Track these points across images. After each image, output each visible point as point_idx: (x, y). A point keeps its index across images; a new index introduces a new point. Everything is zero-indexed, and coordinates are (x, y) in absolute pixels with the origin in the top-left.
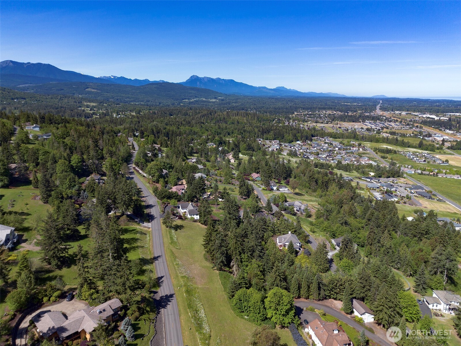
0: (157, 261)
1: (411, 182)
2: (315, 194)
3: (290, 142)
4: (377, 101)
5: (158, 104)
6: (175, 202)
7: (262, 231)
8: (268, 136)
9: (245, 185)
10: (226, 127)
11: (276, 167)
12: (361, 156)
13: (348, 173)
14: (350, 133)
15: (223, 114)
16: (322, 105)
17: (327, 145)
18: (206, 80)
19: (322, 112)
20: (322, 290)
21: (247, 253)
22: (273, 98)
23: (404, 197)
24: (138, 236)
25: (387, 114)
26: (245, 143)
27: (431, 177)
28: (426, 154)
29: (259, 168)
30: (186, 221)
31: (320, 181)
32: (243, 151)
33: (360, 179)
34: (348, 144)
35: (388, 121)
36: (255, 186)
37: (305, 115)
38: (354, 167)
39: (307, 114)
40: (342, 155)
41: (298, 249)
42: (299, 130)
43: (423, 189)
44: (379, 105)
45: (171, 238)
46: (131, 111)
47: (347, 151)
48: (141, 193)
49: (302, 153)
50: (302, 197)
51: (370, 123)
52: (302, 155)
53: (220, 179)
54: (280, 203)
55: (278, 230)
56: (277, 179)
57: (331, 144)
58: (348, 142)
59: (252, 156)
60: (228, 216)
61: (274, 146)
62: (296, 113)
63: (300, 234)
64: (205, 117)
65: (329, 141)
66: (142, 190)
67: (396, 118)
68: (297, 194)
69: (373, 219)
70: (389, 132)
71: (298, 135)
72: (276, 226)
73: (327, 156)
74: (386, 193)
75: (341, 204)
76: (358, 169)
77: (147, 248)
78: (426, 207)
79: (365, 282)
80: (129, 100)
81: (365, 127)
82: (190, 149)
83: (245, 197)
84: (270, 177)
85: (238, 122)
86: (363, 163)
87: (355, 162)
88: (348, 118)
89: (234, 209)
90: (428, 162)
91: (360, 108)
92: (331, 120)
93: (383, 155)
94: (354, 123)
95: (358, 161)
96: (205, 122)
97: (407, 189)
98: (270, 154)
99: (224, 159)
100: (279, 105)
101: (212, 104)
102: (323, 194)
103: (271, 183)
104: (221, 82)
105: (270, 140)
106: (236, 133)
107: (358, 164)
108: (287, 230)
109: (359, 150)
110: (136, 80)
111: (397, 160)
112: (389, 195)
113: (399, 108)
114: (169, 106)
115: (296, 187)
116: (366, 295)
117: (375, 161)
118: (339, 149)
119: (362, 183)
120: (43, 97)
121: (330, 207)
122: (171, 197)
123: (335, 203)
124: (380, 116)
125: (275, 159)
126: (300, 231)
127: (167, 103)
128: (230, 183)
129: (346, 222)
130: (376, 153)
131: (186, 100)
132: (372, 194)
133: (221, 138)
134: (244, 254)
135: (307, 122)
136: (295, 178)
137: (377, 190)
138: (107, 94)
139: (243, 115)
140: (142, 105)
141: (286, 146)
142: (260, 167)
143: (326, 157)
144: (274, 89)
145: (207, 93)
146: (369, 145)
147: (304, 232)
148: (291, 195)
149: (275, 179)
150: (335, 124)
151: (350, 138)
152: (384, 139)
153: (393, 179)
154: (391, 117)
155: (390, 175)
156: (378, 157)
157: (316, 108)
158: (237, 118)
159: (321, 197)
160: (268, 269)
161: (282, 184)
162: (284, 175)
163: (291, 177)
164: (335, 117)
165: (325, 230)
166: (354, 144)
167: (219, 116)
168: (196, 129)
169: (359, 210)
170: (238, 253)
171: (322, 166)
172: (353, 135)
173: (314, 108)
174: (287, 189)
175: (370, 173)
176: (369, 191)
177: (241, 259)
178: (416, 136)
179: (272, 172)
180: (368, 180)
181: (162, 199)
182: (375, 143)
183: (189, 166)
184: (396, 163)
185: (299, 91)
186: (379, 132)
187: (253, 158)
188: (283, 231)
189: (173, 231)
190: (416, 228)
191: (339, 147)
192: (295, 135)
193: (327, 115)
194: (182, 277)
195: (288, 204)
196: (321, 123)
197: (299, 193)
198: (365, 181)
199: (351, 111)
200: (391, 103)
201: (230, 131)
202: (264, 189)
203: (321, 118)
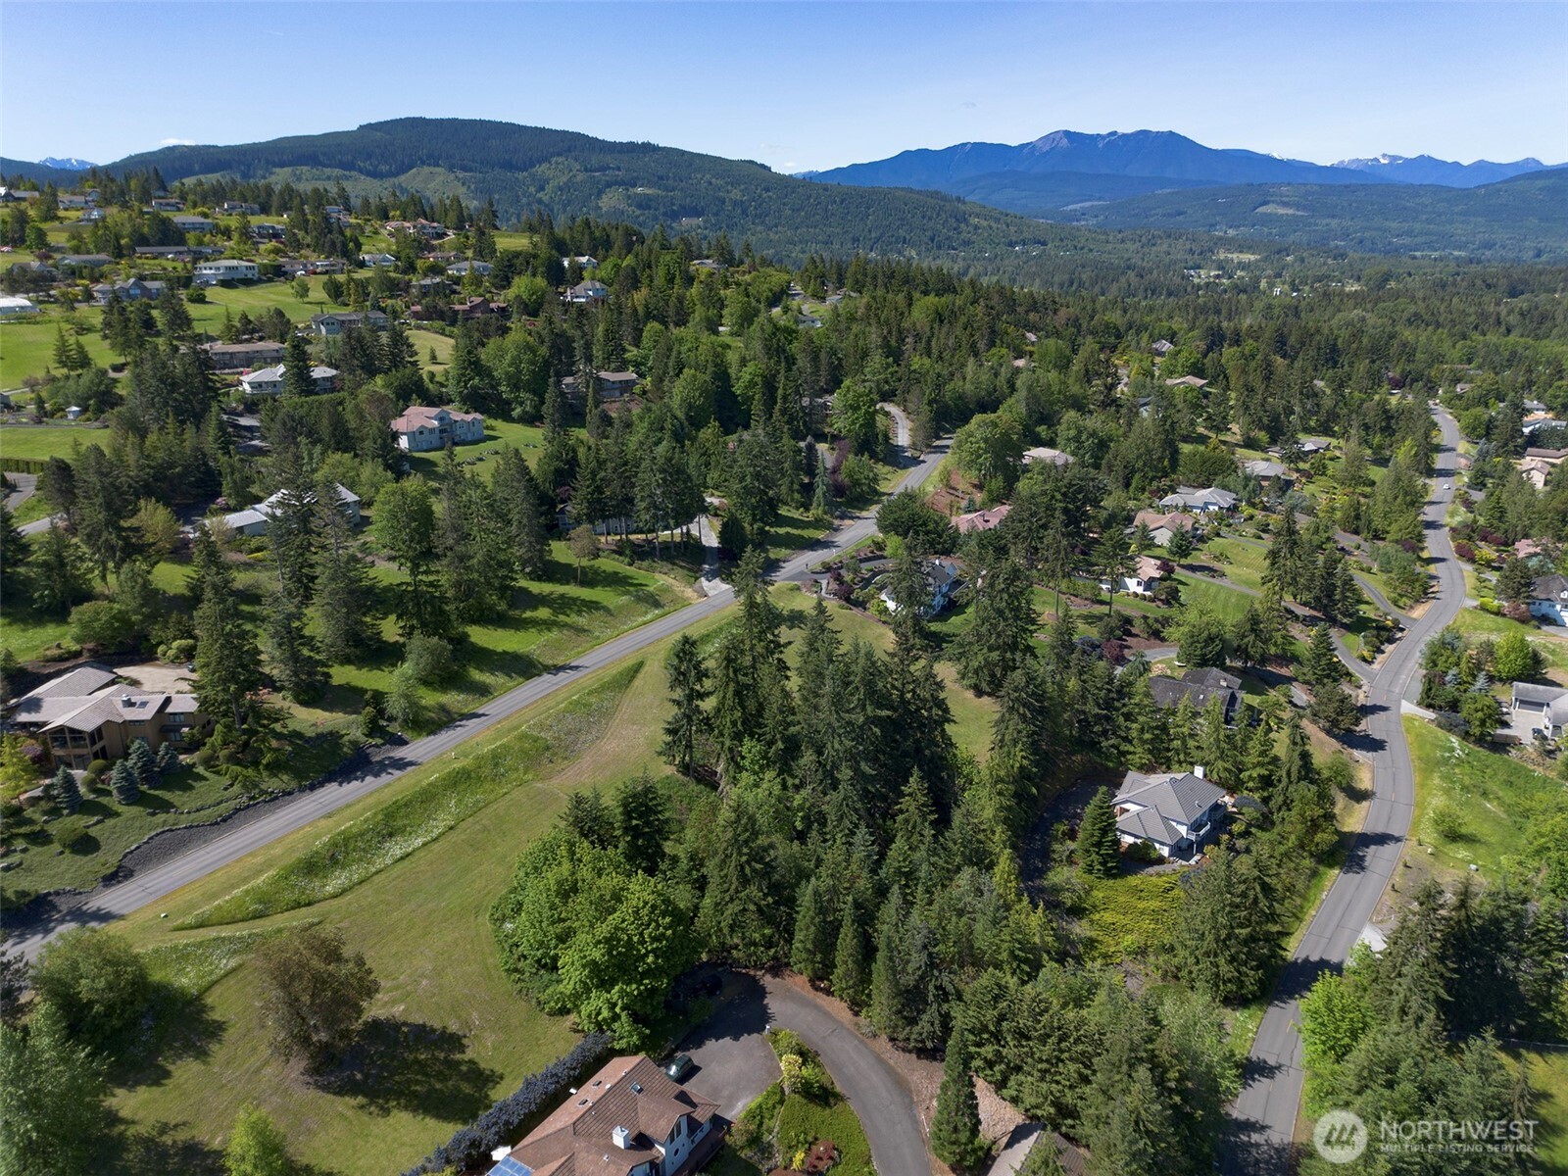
0: (548, 676)
24: (618, 601)
30: (851, 611)
36: (1461, 587)
48: (868, 506)
77: (597, 638)
103: (1553, 587)
138: (1329, 221)
194: (523, 737)
195: (1516, 690)
202: (1483, 607)
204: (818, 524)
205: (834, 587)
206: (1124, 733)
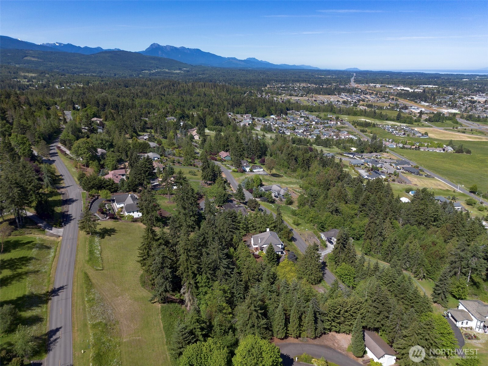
0: (56, 297)
1: (395, 157)
2: (295, 175)
3: (263, 117)
4: (351, 74)
5: (113, 75)
6: (107, 193)
7: (230, 231)
8: (239, 110)
9: (209, 167)
10: (191, 99)
11: (249, 144)
12: (340, 131)
13: (328, 149)
14: (326, 106)
15: (188, 85)
16: (295, 78)
17: (303, 119)
18: (168, 49)
19: (296, 84)
20: (319, 321)
21: (206, 273)
22: (243, 70)
23: (392, 174)
24: (34, 253)
25: (362, 87)
26: (212, 117)
27: (412, 151)
28: (404, 127)
29: (228, 146)
30: (120, 222)
31: (300, 159)
32: (209, 126)
33: (341, 155)
34: (325, 118)
35: (364, 93)
36: (223, 167)
37: (278, 88)
38: (335, 142)
39: (281, 87)
40: (320, 129)
41: (280, 253)
42: (272, 103)
43: (409, 164)
44: (353, 78)
45: (91, 252)
46: (78, 83)
47: (325, 125)
48: (62, 182)
49: (277, 128)
50: (281, 179)
51: (346, 96)
52: (277, 130)
53: (179, 160)
54: (255, 187)
55: (253, 226)
56: (250, 158)
57: (308, 118)
58: (325, 115)
59: (220, 131)
60: (183, 211)
61: (246, 120)
62: (268, 86)
63: (281, 230)
64: (167, 89)
65: (305, 115)
66: (63, 178)
67: (371, 90)
68: (274, 175)
70: (365, 105)
71: (273, 108)
72: (249, 222)
73: (304, 131)
74: (372, 170)
75: (327, 186)
76: (338, 143)
77: (46, 272)
78: (416, 185)
79: (381, 306)
80: (77, 70)
81: (341, 100)
82: (143, 123)
83: (210, 182)
84: (241, 155)
85: (205, 95)
86: (343, 137)
87: (335, 137)
88: (323, 90)
89: (190, 201)
90: (408, 135)
91: (335, 80)
92: (305, 93)
93: (362, 128)
94: (329, 96)
95: (337, 136)
96: (166, 93)
97: (392, 164)
98: (241, 129)
99: (186, 135)
100: (250, 77)
101: (176, 75)
102: (305, 174)
103: (242, 163)
104: (186, 51)
105: (242, 114)
106: (203, 106)
107: (338, 138)
108: (265, 226)
109: (337, 123)
110: (86, 48)
112: (376, 173)
113: (373, 81)
114: (125, 77)
115: (273, 167)
116: (383, 325)
117: (355, 135)
118: (317, 123)
119: (345, 160)
121: (315, 189)
122: (103, 187)
123: (320, 185)
124: (356, 88)
125: (247, 135)
126: (281, 227)
127: (124, 75)
128: (191, 165)
129: (337, 210)
130: (355, 127)
131: (146, 72)
132: (357, 172)
133: (183, 111)
134: (202, 274)
135: (280, 95)
136: (271, 156)
137: (362, 167)
138: (50, 63)
139: (210, 86)
140: (93, 76)
141: (259, 121)
142: (229, 144)
143: (303, 132)
144: (244, 60)
145: (171, 63)
146: (346, 118)
147: (286, 227)
148: (267, 177)
149: (247, 158)
150: (311, 97)
151: (327, 112)
152: (361, 112)
153: (377, 154)
154: (366, 90)
155: (372, 150)
156: (357, 130)
157: (290, 80)
158: (204, 90)
159: (302, 177)
160: (239, 293)
161: (256, 163)
162: (258, 153)
163: (266, 155)
164: (310, 90)
165: (311, 221)
166: (331, 117)
167: (183, 87)
168: (154, 102)
169: (350, 193)
170: (191, 275)
171: (300, 141)
172: (330, 108)
173: (287, 80)
174: (262, 170)
175: (352, 148)
176: (354, 169)
177: (196, 283)
178: (392, 109)
179: (244, 150)
180: (350, 156)
181: (89, 189)
182: (353, 117)
183: (137, 144)
185: (271, 62)
186: (355, 105)
187: (222, 134)
188: (259, 228)
189: (97, 239)
190: (422, 213)
191: (316, 121)
192: (268, 109)
193: (301, 88)
194: (94, 326)
195: (264, 188)
196: (296, 96)
197: (276, 174)
198: (347, 157)
199: (326, 84)
200: (365, 76)
201: (195, 104)
202: (234, 171)
203: (295, 90)
204: (52, 194)
205: (102, 215)
206: (238, 228)
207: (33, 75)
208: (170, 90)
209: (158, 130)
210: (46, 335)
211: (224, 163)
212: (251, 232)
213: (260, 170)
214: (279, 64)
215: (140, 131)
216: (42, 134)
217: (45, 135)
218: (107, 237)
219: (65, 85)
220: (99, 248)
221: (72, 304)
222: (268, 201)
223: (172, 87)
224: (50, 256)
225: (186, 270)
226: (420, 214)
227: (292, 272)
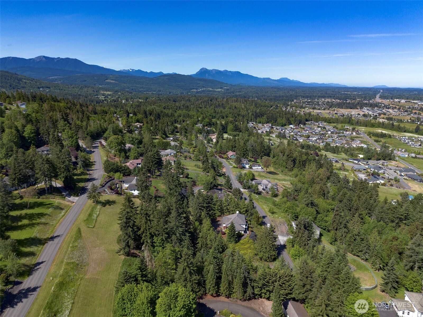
0: (51, 242)
1: (403, 165)
2: (290, 174)
3: (282, 126)
4: (377, 91)
5: (168, 93)
6: (120, 175)
8: (261, 120)
10: (222, 111)
12: (353, 140)
13: (335, 155)
14: (345, 118)
15: (222, 100)
16: (322, 94)
17: (320, 129)
18: (214, 72)
19: (321, 100)
20: (249, 286)
22: (276, 88)
23: (392, 180)
24: (49, 211)
25: (386, 102)
26: (232, 124)
28: (422, 139)
29: (235, 147)
30: (122, 197)
31: (298, 161)
32: (229, 132)
33: (347, 160)
34: (341, 129)
35: (386, 108)
36: (226, 164)
37: (304, 102)
38: (344, 150)
39: (306, 102)
40: (333, 138)
41: (243, 232)
42: (293, 115)
43: (414, 171)
44: (379, 94)
45: (90, 215)
46: (140, 98)
47: (340, 135)
48: (93, 166)
49: (293, 135)
50: (276, 176)
51: (368, 110)
52: (291, 137)
53: (191, 156)
55: (227, 209)
56: (254, 158)
57: (324, 128)
58: (342, 126)
61: (265, 128)
62: (295, 101)
63: (252, 214)
64: (205, 103)
65: (323, 125)
66: (95, 163)
67: (395, 105)
68: (271, 173)
69: (345, 201)
70: (385, 118)
71: (292, 119)
72: (224, 205)
73: (318, 138)
74: (373, 175)
76: (346, 151)
77: (53, 225)
78: (414, 190)
79: (305, 279)
80: (142, 89)
81: (362, 113)
82: (174, 128)
85: (236, 107)
86: (355, 146)
87: (346, 145)
88: (345, 105)
91: (359, 96)
92: (328, 107)
93: (377, 139)
94: (351, 110)
95: (349, 144)
97: (397, 171)
100: (281, 93)
101: (217, 93)
102: (299, 173)
103: (244, 161)
104: (228, 74)
105: (263, 123)
107: (348, 146)
108: (235, 210)
109: (352, 133)
110: (151, 73)
111: (391, 144)
112: (375, 177)
113: (399, 97)
114: (177, 95)
115: (269, 165)
116: (306, 297)
117: (367, 144)
118: (332, 133)
119: (348, 165)
120: (66, 86)
121: (299, 186)
122: (119, 171)
124: (379, 103)
125: (258, 139)
126: (252, 212)
127: (176, 93)
130: (370, 137)
131: (194, 90)
132: (356, 176)
134: (158, 236)
135: (304, 108)
137: (364, 171)
138: (123, 84)
139: (242, 101)
140: (153, 94)
141: (278, 129)
143: (316, 140)
144: (278, 80)
145: (214, 83)
146: (363, 129)
147: (257, 213)
148: (263, 174)
150: (332, 111)
151: (345, 123)
152: (379, 123)
153: (384, 161)
154: (389, 105)
155: (380, 157)
156: (371, 140)
157: (316, 96)
158: (235, 104)
161: (258, 162)
164: (333, 105)
165: (287, 210)
166: (347, 128)
167: (218, 102)
168: (191, 113)
170: (149, 236)
171: (309, 147)
172: (348, 120)
173: (313, 96)
174: (261, 167)
175: (359, 155)
176: (354, 173)
177: (152, 243)
178: (413, 122)
180: (355, 162)
181: (109, 172)
182: (370, 128)
183: (161, 142)
184: (389, 147)
185: (301, 81)
186: (375, 118)
189: (99, 207)
190: (394, 212)
191: (332, 131)
192: (288, 119)
193: (325, 103)
194: (68, 264)
195: (255, 182)
196: (318, 109)
197: (273, 172)
198: (351, 163)
199: (350, 99)
200: (392, 92)
201: (224, 115)
202: (234, 167)
203: (319, 105)
204: (82, 174)
205: (110, 191)
206: (214, 209)
207: (109, 93)
208: (208, 104)
209: (183, 134)
210: (33, 265)
211: (229, 160)
212: (225, 214)
213: (259, 168)
214: (308, 83)
215: (170, 134)
216: (92, 132)
217: (93, 134)
218: (107, 206)
219: (130, 100)
220: (98, 213)
221: (60, 247)
222: (255, 192)
223: (210, 102)
224: (61, 215)
225: (145, 231)
226: (392, 212)
227: (250, 249)
